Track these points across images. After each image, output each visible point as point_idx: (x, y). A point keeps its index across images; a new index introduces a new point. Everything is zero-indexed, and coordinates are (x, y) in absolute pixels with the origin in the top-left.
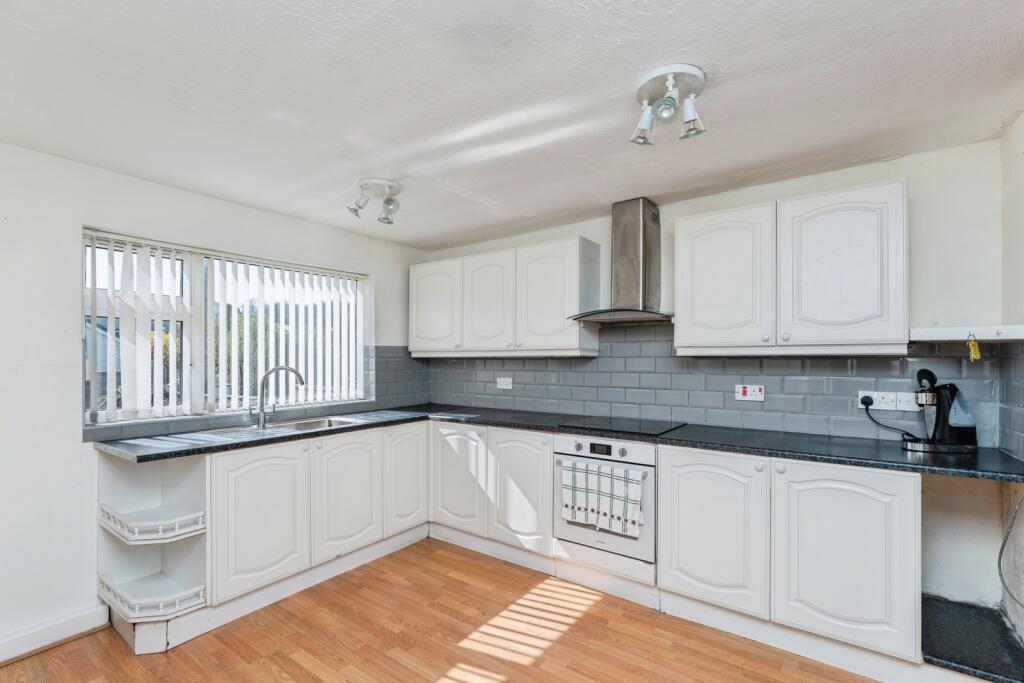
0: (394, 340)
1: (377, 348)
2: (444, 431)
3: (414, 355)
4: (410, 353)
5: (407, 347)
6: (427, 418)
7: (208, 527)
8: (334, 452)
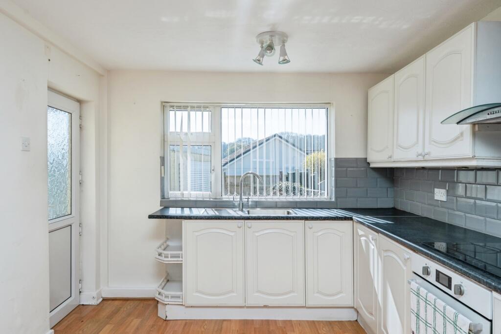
0: (353, 152)
1: (336, 159)
2: (361, 233)
3: (372, 166)
4: (369, 164)
5: (366, 158)
6: (351, 219)
7: (183, 261)
8: (262, 233)
